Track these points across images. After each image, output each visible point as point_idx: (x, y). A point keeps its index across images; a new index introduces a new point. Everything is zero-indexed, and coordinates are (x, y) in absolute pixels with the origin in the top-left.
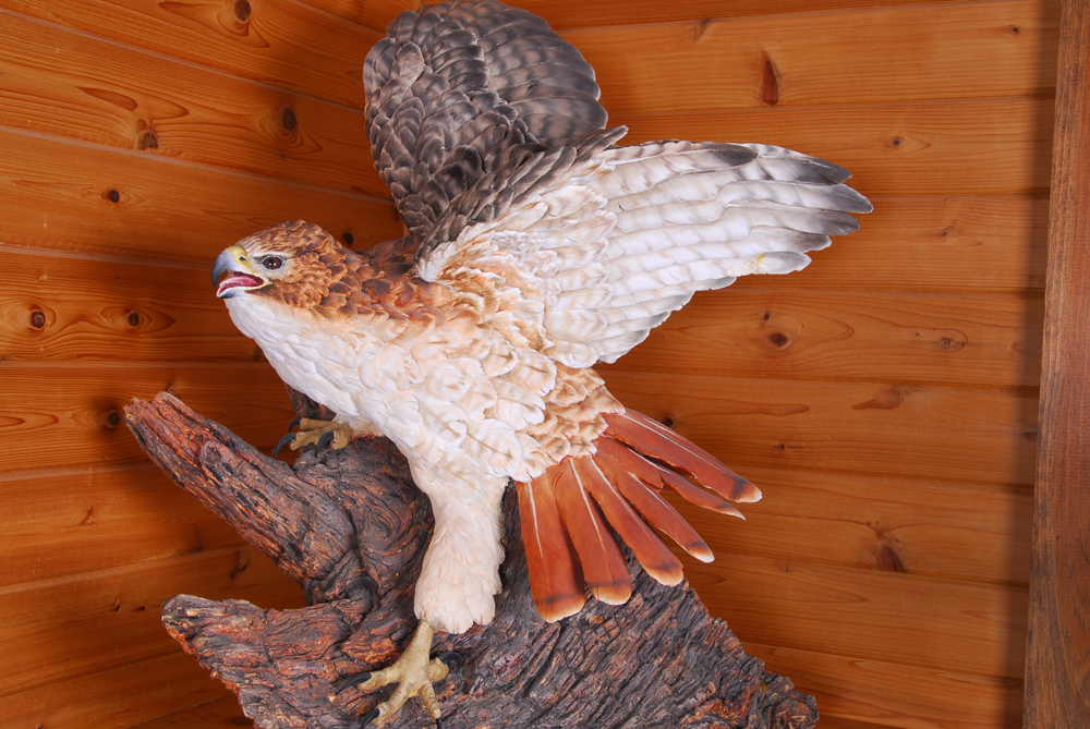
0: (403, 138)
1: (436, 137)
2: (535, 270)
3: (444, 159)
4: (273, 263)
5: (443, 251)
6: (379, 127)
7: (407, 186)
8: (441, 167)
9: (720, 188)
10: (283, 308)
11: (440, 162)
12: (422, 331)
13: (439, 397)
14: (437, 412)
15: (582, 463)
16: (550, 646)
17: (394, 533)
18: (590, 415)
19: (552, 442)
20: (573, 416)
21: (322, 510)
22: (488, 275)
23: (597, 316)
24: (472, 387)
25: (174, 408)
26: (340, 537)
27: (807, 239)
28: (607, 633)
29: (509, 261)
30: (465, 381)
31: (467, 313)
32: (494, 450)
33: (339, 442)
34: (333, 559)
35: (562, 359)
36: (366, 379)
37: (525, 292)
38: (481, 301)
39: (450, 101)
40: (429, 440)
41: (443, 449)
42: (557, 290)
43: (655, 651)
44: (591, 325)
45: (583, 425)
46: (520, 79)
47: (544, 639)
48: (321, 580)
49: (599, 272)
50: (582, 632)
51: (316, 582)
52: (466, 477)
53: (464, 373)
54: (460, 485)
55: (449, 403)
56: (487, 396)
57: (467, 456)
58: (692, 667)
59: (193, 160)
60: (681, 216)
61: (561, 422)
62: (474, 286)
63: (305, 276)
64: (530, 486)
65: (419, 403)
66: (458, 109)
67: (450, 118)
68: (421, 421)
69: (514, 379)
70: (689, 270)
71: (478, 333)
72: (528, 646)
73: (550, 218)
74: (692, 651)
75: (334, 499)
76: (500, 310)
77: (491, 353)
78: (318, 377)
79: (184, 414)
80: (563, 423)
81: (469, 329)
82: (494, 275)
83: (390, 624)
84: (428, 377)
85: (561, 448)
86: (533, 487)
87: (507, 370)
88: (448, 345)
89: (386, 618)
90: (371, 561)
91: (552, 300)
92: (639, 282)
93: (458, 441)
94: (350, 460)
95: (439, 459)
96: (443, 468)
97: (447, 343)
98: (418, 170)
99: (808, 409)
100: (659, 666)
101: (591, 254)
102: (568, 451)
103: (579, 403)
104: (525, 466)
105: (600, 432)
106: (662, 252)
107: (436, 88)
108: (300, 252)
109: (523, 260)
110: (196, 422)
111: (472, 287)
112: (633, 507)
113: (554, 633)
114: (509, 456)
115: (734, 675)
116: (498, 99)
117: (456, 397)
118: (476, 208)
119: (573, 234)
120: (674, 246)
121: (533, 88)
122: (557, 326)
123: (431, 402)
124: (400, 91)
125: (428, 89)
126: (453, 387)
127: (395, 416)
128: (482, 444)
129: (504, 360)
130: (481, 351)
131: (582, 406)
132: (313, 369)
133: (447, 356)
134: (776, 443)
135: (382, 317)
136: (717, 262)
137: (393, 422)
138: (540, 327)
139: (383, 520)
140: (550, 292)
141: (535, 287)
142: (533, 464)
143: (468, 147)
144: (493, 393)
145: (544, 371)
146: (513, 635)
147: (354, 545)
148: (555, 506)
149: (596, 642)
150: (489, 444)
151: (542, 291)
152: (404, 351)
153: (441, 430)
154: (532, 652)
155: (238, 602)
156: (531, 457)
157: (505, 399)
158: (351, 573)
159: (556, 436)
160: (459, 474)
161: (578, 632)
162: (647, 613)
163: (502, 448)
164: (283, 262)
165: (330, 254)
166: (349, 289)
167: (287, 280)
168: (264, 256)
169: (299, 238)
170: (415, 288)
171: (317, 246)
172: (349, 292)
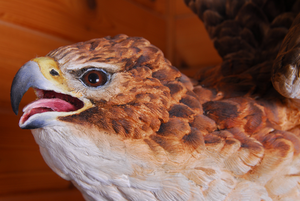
12: (280, 161)
164: (109, 77)
165: (164, 70)
166: (192, 113)
167: (116, 101)
168: (84, 69)
169: (127, 49)
170: (263, 110)
171: (149, 58)
172: (192, 116)
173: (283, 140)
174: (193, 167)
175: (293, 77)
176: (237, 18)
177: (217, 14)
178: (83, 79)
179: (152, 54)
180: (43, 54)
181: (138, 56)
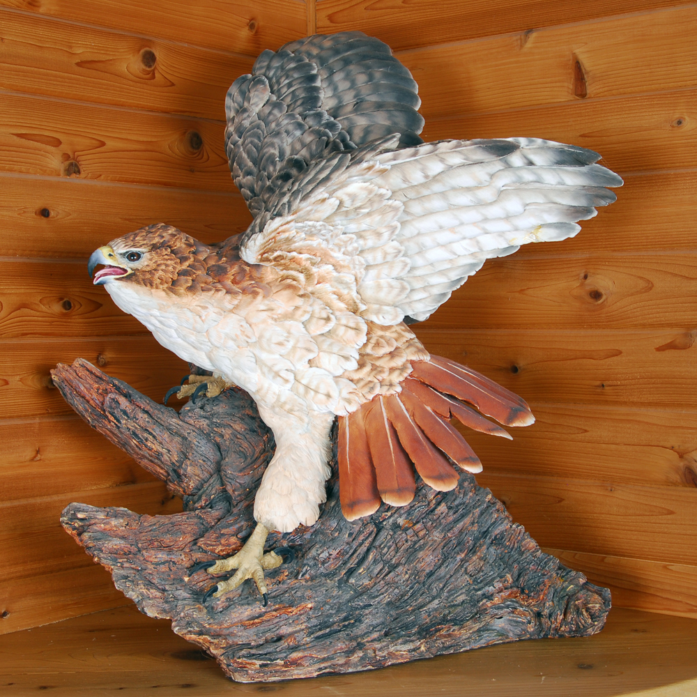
0: (249, 153)
1: (272, 151)
2: (343, 250)
3: (278, 168)
4: (133, 257)
5: (255, 240)
6: (232, 146)
7: (252, 191)
8: (276, 174)
9: (492, 176)
10: (143, 289)
11: (275, 170)
12: (252, 301)
13: (270, 352)
14: (269, 364)
15: (389, 401)
16: (367, 544)
17: (249, 459)
18: (398, 362)
19: (366, 384)
20: (385, 364)
21: (197, 443)
22: (304, 256)
23: (401, 284)
24: (296, 344)
25: (88, 370)
26: (209, 463)
27: (576, 211)
28: (416, 534)
29: (319, 244)
30: (290, 339)
31: (289, 287)
32: (316, 392)
33: (213, 391)
34: (203, 480)
35: (374, 318)
36: (212, 340)
37: (337, 267)
38: (302, 277)
39: (286, 122)
40: (266, 385)
41: (277, 392)
42: (362, 264)
43: (457, 549)
44: (396, 291)
45: (392, 370)
46: (349, 98)
47: (361, 538)
48: (194, 495)
49: (395, 249)
50: (395, 533)
51: (190, 497)
52: (296, 413)
53: (289, 333)
54: (293, 420)
55: (278, 357)
56: (309, 350)
57: (296, 397)
58: (491, 562)
59: (113, 180)
60: (464, 199)
61: (374, 368)
62: (293, 265)
63: (159, 265)
64: (347, 419)
65: (255, 356)
66: (290, 128)
67: (284, 135)
68: (259, 371)
69: (334, 336)
70: (478, 242)
71: (299, 302)
72: (348, 543)
73: (344, 209)
74: (492, 549)
75: (208, 435)
76: (319, 283)
77: (312, 316)
78: (180, 341)
79: (94, 374)
80: (376, 369)
81: (291, 299)
82: (308, 256)
83: (237, 526)
84: (261, 337)
85: (372, 388)
86: (350, 419)
87: (326, 329)
88: (274, 312)
89: (236, 522)
90: (228, 480)
91: (360, 272)
92: (436, 254)
93: (289, 386)
94: (222, 405)
95: (275, 400)
96: (279, 405)
97: (272, 310)
98: (260, 178)
99: (621, 353)
100: (462, 560)
101: (386, 235)
102: (377, 391)
103: (390, 353)
104: (343, 403)
105: (406, 375)
106: (452, 229)
107: (276, 112)
108: (154, 248)
109: (331, 242)
110: (103, 380)
111: (291, 266)
112: (423, 432)
113: (370, 534)
114: (328, 396)
115: (532, 570)
116: (326, 116)
117: (283, 351)
118: (276, 206)
119: (368, 220)
120: (462, 224)
121: (358, 106)
122: (369, 293)
123: (264, 356)
124: (249, 116)
125: (270, 113)
126: (280, 344)
127: (238, 368)
128: (307, 387)
129: (323, 322)
130: (302, 315)
131: (392, 355)
132: (175, 335)
133: (276, 320)
134: (598, 383)
135: (220, 293)
136: (501, 234)
137: (237, 373)
138: (354, 294)
139: (242, 450)
140: (357, 267)
141: (346, 264)
142: (349, 401)
143: (296, 157)
144: (315, 348)
145: (357, 329)
146: (336, 534)
147: (219, 469)
148: (364, 433)
149: (407, 541)
150: (312, 387)
151: (351, 266)
152: (239, 318)
153: (274, 377)
154: (351, 548)
155: (118, 509)
156: (348, 396)
157: (324, 351)
158: (214, 489)
159: (369, 379)
160: (290, 411)
161: (391, 533)
162: (451, 518)
163: (323, 390)
164: (142, 256)
165: (181, 247)
166: (195, 273)
167: (145, 269)
168: (127, 252)
169: (154, 237)
170: (248, 270)
171: (169, 242)
172: (194, 275)
173: (256, 289)
174: (194, 305)
175: (244, 253)
176: (261, 197)
177: (248, 192)
178: (127, 258)
179: (171, 239)
180: (105, 244)
181: (161, 241)
